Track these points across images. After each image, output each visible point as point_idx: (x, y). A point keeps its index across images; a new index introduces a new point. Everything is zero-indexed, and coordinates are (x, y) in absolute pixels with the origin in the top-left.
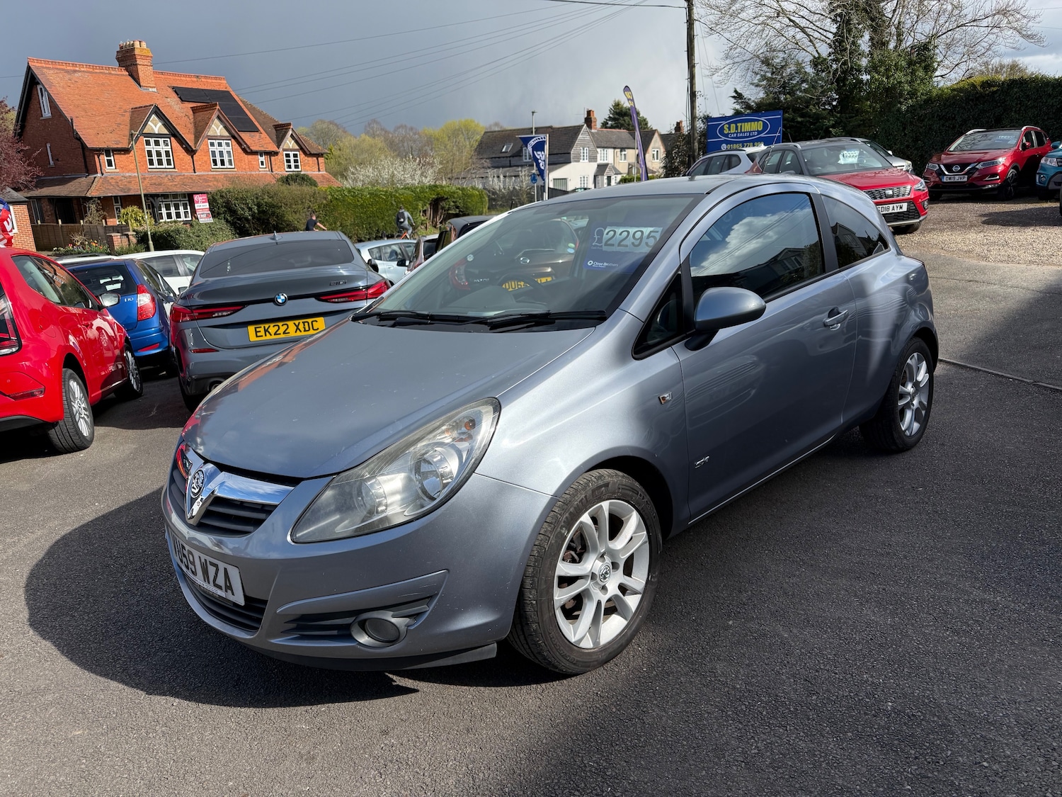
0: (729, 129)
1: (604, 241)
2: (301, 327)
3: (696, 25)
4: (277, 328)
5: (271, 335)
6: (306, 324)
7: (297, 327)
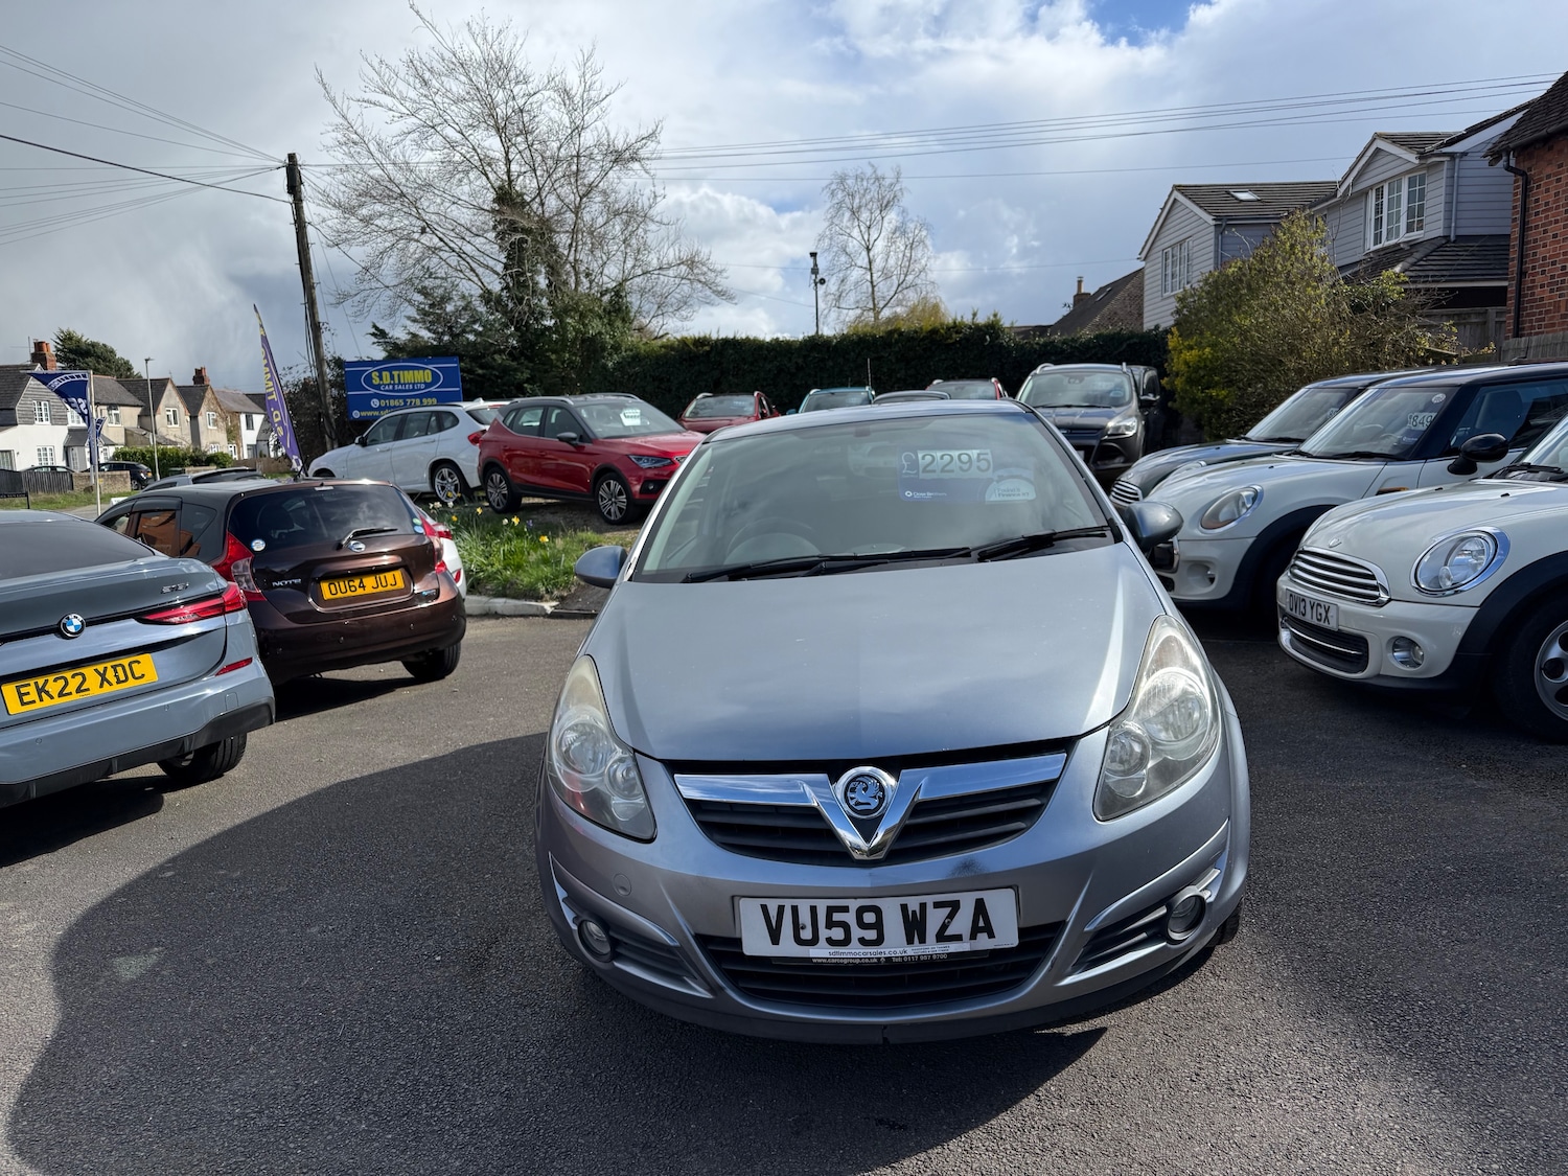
0: (381, 378)
1: (921, 469)
2: (110, 675)
3: (310, 230)
4: (62, 682)
5: (52, 698)
6: (119, 669)
7: (103, 676)
